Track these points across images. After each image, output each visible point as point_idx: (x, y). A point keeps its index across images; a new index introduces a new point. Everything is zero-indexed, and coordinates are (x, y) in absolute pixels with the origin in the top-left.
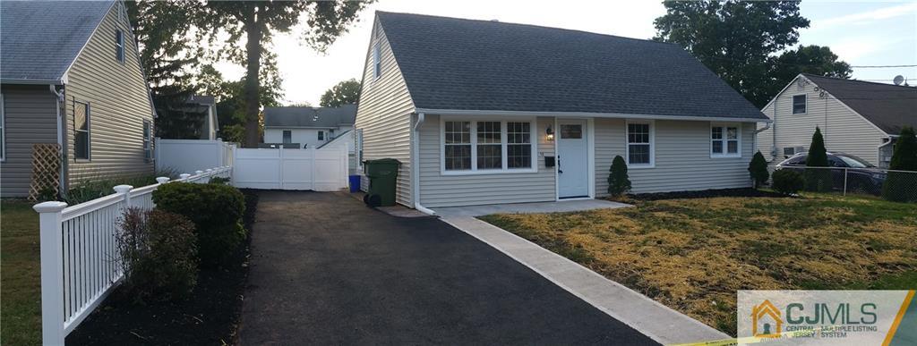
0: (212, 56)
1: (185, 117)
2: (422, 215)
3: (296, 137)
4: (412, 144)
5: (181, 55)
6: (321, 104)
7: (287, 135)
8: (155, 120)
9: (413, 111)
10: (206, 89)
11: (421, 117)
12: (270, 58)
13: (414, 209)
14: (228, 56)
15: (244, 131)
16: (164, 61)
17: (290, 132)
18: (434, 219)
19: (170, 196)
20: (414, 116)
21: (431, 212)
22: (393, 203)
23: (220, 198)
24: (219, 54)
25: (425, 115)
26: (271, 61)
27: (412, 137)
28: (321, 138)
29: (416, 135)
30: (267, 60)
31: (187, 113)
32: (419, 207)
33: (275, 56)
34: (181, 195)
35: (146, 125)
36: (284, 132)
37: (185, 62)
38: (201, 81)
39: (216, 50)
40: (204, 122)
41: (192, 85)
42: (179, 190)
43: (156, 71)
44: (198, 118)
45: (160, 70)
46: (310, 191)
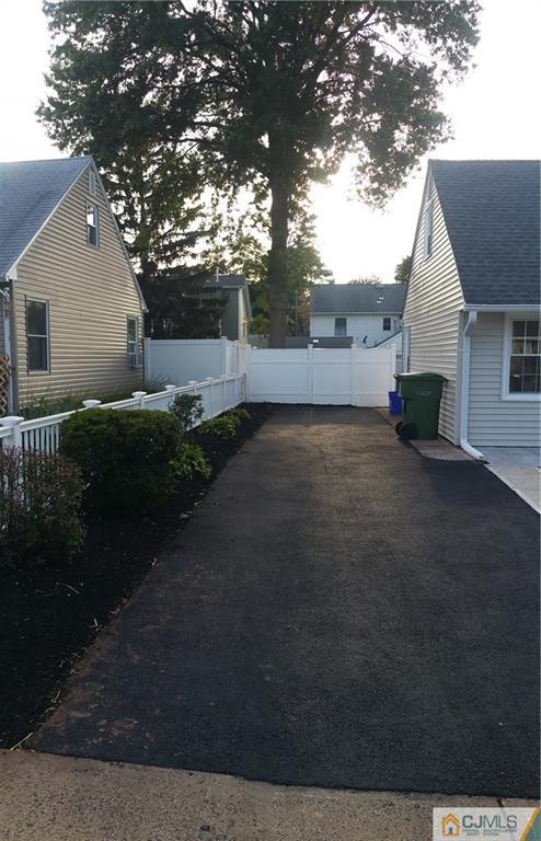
0: (231, 224)
1: (201, 307)
2: (466, 457)
3: (355, 327)
4: (460, 354)
5: (194, 226)
6: (396, 278)
7: (341, 324)
8: (147, 317)
9: (462, 307)
10: (241, 266)
11: (473, 316)
12: (306, 220)
13: (459, 447)
14: (253, 223)
15: (268, 325)
16: (177, 235)
17: (345, 320)
18: (479, 465)
19: (76, 429)
20: (464, 314)
21: (477, 454)
22: (434, 436)
23: (139, 430)
24: (241, 222)
25: (479, 314)
26: (307, 225)
27: (460, 344)
28: (387, 327)
29: (467, 342)
30: (303, 223)
31: (203, 301)
32: (466, 446)
33: (313, 217)
34: (90, 427)
35: (131, 324)
36: (337, 320)
37: (202, 234)
38: (236, 255)
39: (236, 216)
40: (224, 311)
41: (224, 261)
42: (90, 420)
43: (166, 248)
44: (218, 306)
45: (172, 246)
46: (350, 406)
